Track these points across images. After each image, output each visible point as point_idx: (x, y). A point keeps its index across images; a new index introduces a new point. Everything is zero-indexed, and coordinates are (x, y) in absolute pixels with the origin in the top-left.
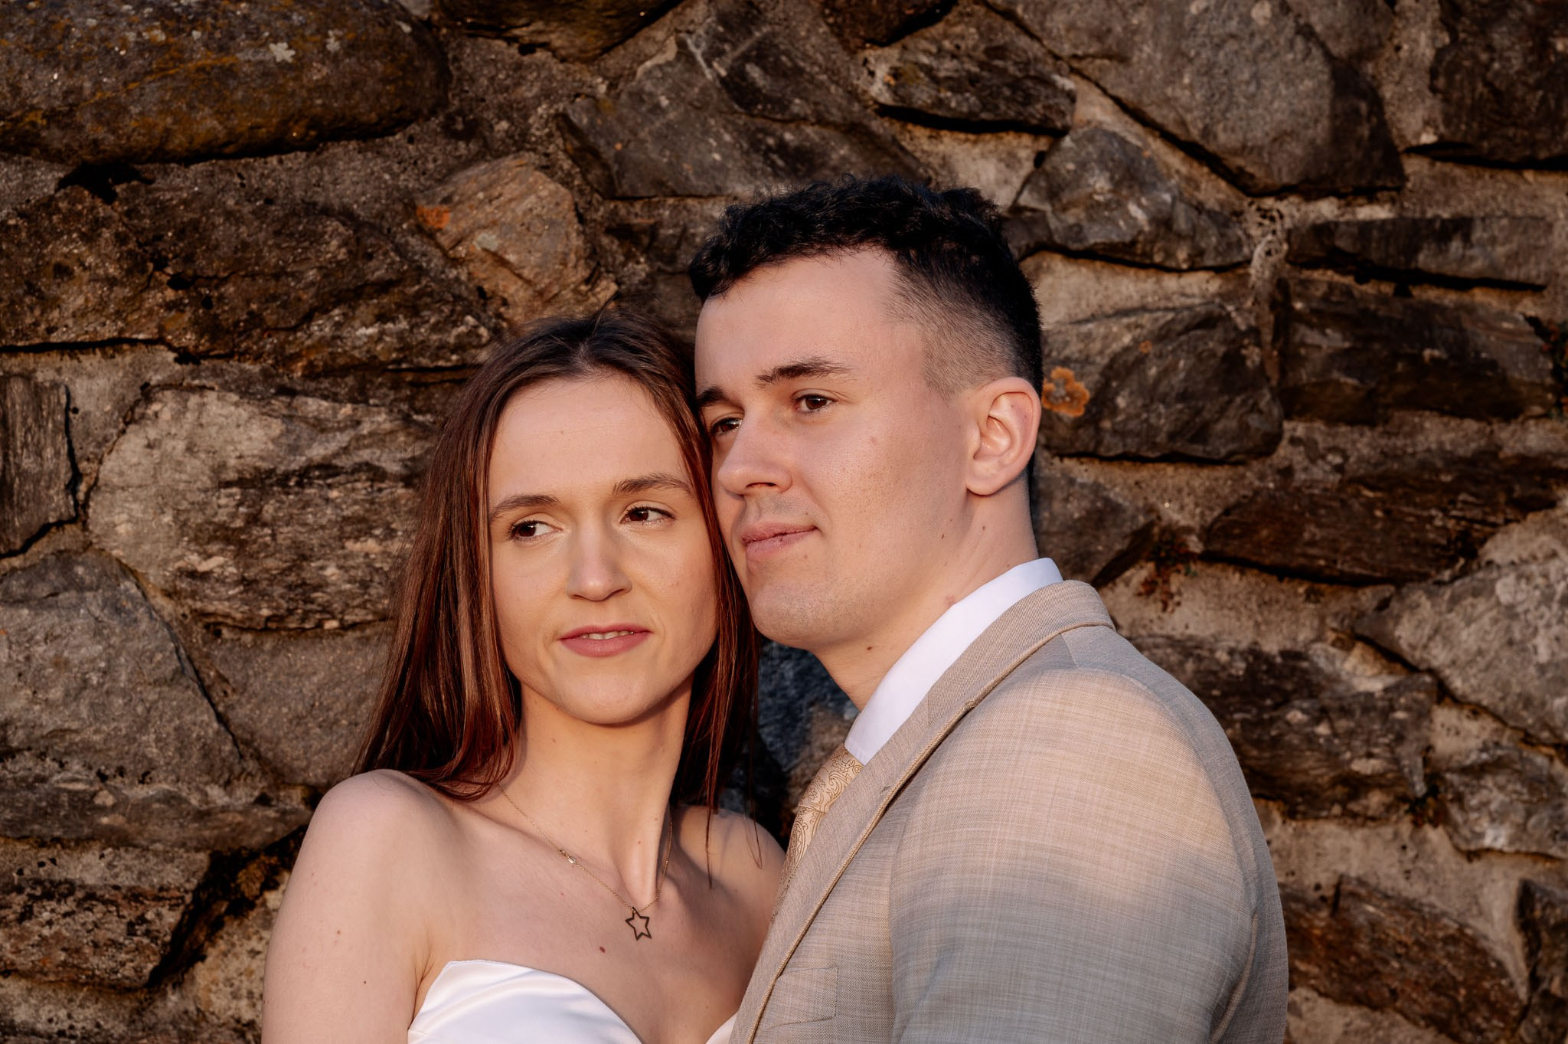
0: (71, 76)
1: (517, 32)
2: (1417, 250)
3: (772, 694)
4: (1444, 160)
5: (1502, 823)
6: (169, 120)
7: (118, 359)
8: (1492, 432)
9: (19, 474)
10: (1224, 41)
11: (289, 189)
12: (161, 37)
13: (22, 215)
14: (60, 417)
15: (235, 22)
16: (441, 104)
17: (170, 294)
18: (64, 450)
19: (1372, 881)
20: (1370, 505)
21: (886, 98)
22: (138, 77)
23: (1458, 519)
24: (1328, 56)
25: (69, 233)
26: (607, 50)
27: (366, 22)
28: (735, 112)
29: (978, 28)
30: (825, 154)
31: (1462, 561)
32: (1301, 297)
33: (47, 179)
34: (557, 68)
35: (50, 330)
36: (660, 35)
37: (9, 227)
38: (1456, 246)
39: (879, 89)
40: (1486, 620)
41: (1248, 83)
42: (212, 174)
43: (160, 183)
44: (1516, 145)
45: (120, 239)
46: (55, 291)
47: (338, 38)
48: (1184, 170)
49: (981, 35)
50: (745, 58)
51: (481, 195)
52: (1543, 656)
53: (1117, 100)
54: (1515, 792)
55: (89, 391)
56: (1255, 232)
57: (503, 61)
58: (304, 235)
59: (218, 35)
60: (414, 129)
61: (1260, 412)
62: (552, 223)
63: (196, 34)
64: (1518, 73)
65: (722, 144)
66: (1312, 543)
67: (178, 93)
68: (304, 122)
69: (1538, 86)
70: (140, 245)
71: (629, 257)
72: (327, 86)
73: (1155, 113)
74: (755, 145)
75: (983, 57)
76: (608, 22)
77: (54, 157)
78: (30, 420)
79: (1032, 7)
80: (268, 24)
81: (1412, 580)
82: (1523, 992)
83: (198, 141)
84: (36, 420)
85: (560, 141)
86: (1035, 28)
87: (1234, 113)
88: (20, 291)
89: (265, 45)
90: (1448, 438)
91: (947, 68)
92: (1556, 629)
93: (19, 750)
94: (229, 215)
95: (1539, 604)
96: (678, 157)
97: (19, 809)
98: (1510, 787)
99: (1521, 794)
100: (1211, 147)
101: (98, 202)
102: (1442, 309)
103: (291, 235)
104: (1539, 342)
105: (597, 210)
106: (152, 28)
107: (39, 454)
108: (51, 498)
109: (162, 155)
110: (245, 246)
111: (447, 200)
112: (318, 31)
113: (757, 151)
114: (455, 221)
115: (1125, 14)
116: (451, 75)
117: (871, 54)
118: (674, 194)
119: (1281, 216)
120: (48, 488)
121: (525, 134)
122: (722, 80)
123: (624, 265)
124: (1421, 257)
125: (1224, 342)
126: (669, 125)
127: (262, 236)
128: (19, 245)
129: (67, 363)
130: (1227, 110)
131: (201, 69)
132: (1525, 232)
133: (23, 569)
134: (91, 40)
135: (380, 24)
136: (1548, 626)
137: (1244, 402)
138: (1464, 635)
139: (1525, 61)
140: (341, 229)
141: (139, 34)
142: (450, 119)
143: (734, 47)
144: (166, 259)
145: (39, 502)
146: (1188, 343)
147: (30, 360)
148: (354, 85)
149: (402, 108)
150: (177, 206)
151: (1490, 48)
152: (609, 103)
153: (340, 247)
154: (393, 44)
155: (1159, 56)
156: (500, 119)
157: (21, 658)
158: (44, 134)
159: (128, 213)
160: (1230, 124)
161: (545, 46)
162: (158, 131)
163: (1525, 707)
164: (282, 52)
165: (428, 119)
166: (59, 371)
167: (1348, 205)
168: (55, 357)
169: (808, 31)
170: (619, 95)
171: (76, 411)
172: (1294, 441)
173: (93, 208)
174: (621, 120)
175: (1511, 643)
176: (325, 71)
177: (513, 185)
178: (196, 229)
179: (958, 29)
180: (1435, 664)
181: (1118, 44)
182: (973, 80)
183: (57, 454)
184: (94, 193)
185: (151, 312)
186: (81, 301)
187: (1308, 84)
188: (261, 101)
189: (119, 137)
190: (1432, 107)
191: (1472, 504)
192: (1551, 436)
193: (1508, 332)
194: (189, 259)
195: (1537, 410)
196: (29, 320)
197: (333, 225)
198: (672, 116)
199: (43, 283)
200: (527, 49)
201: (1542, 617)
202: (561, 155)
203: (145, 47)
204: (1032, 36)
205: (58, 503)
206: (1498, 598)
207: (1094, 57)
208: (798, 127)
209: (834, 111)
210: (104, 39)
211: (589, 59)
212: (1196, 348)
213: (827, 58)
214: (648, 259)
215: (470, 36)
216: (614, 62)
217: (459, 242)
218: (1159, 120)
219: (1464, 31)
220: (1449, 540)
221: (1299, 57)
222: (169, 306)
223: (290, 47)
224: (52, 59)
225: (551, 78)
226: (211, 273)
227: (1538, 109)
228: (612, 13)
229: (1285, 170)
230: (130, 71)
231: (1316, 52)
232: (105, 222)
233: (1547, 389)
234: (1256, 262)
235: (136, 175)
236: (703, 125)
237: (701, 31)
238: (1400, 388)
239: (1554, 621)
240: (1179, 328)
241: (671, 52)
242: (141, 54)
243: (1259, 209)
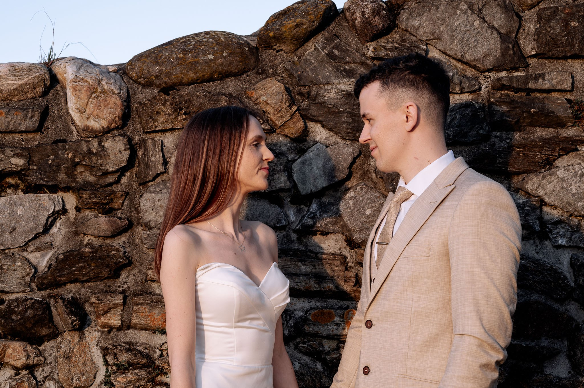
0: (161, 67)
1: (274, 47)
2: (528, 83)
3: (347, 209)
4: (542, 58)
5: (564, 237)
6: (182, 75)
7: (175, 133)
8: (558, 131)
9: (151, 162)
10: (466, 32)
11: (215, 90)
12: (181, 56)
13: (149, 100)
14: (160, 148)
15: (200, 51)
16: (256, 66)
17: (184, 117)
18: (161, 156)
19: (527, 255)
20: (518, 153)
21: (372, 55)
22: (176, 66)
23: (545, 155)
24: (499, 33)
25: (159, 104)
26: (297, 49)
27: (235, 48)
28: (331, 62)
29: (399, 35)
30: (357, 71)
31: (548, 166)
32: (492, 98)
33: (156, 91)
34: (285, 55)
35: (156, 127)
36: (310, 44)
37: (145, 103)
38: (540, 81)
39: (370, 53)
40: (555, 182)
41: (474, 42)
42: (195, 88)
43: (181, 90)
44: (560, 53)
45: (171, 104)
46: (156, 118)
47: (226, 52)
48: (461, 67)
49: (400, 37)
50: (333, 48)
51: (262, 87)
52: (574, 191)
53: (440, 50)
54: (567, 229)
55: (168, 141)
56: (482, 82)
57: (272, 55)
58: (216, 100)
59: (195, 54)
60: (249, 73)
61: (483, 129)
62: (279, 93)
63: (190, 54)
64: (558, 33)
65: (329, 70)
66: (500, 163)
67: (184, 69)
68: (217, 73)
69: (565, 36)
70: (176, 105)
71: (303, 100)
72: (223, 64)
73: (449, 53)
74: (338, 70)
75: (400, 42)
76: (294, 42)
77: (158, 86)
78: (153, 149)
79: (413, 28)
80: (208, 51)
81: (532, 172)
82: (572, 284)
83: (190, 80)
84: (154, 149)
85: (285, 73)
86: (414, 33)
87: (470, 51)
88: (148, 118)
89: (207, 55)
90: (544, 134)
91: (390, 46)
92: (578, 184)
93: (153, 228)
94: (197, 96)
95: (572, 177)
96: (317, 75)
97: (153, 241)
98: (565, 228)
99: (569, 229)
100: (465, 60)
101: (166, 96)
102: (538, 98)
103: (213, 100)
104: (569, 105)
105: (295, 89)
106: (180, 54)
107: (155, 157)
108: (158, 167)
109: (181, 84)
110: (201, 104)
111: (253, 89)
112: (221, 51)
113: (338, 71)
114: (256, 94)
115: (439, 27)
116: (259, 60)
117: (368, 44)
118: (316, 84)
119: (490, 77)
120: (158, 165)
121: (276, 72)
122: (327, 54)
123: (302, 102)
124: (530, 85)
125: (472, 111)
126: (315, 67)
127: (205, 101)
128: (148, 107)
129: (163, 135)
130: (468, 50)
131: (190, 62)
132: (562, 75)
133: (154, 185)
134: (166, 58)
135: (239, 48)
136: (576, 183)
137: (478, 127)
138: (548, 186)
139: (561, 29)
140: (225, 98)
141: (177, 56)
142: (258, 70)
143: (329, 45)
144: (182, 108)
145: (156, 168)
146: (459, 112)
147: (153, 135)
148: (230, 63)
149: (244, 68)
150: (185, 95)
151: (550, 27)
152: (298, 62)
153: (225, 102)
154: (242, 53)
155: (448, 37)
156: (270, 69)
157: (153, 205)
158: (154, 81)
159: (173, 98)
160: (470, 54)
161: (282, 50)
162: (180, 78)
163: (569, 206)
164: (211, 57)
165: (253, 70)
166: (161, 137)
167: (510, 72)
168: (160, 134)
169: (352, 40)
170: (301, 60)
171: (165, 146)
172: (496, 137)
173: (164, 97)
174: (301, 67)
175: (563, 188)
176: (222, 60)
177: (270, 84)
178: (190, 101)
179: (394, 36)
180: (540, 194)
181: (438, 35)
182: (396, 48)
183: (160, 156)
184: (165, 94)
185: (180, 121)
186: (163, 120)
187: (493, 41)
188: (205, 69)
189: (171, 80)
190: (534, 44)
191: (548, 150)
192: (576, 131)
193: (559, 103)
194: (188, 108)
195: (570, 124)
196: (150, 125)
197: (223, 97)
198: (315, 64)
199: (153, 116)
200: (278, 51)
201: (573, 181)
202: (286, 76)
203: (178, 58)
204: (414, 36)
205: (160, 168)
206: (558, 176)
207: (432, 39)
208: (349, 64)
209: (358, 59)
210: (169, 58)
211: (293, 52)
212: (462, 113)
213: (357, 46)
214: (308, 100)
215: (265, 49)
216: (299, 52)
217: (257, 99)
218: (450, 54)
219: (543, 23)
220: (542, 161)
221: (489, 34)
222: (184, 119)
223: (213, 55)
224: (157, 63)
225: (283, 58)
226: (193, 111)
227: (565, 42)
228: (294, 40)
229: (488, 64)
230: (174, 64)
231: (495, 33)
232: (167, 101)
233: (571, 118)
234: (483, 90)
235: (175, 89)
236: (324, 66)
237: (320, 42)
238: (527, 121)
239: (577, 182)
240: (457, 108)
241: (313, 49)
242: (177, 60)
243: (484, 76)
